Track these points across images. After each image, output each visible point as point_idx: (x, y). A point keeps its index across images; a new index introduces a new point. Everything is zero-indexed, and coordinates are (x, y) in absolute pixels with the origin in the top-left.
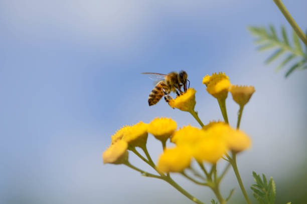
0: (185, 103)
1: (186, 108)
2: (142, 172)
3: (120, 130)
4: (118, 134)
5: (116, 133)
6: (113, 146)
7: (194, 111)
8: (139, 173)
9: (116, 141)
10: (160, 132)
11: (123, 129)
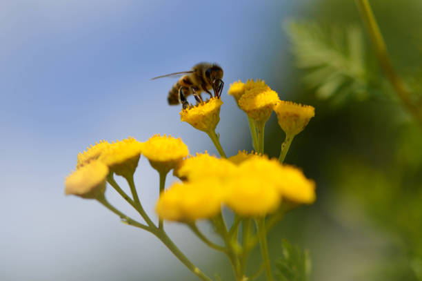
0: (204, 118)
1: (205, 126)
2: (122, 216)
3: (95, 146)
4: (91, 152)
5: (87, 150)
6: (83, 169)
7: (214, 132)
8: (118, 217)
9: (88, 162)
10: (163, 156)
11: (99, 145)
